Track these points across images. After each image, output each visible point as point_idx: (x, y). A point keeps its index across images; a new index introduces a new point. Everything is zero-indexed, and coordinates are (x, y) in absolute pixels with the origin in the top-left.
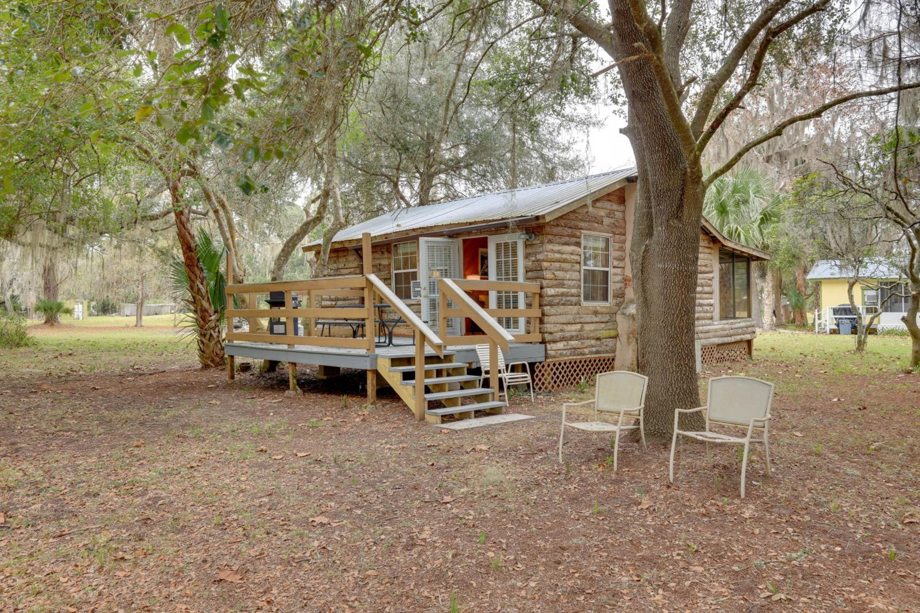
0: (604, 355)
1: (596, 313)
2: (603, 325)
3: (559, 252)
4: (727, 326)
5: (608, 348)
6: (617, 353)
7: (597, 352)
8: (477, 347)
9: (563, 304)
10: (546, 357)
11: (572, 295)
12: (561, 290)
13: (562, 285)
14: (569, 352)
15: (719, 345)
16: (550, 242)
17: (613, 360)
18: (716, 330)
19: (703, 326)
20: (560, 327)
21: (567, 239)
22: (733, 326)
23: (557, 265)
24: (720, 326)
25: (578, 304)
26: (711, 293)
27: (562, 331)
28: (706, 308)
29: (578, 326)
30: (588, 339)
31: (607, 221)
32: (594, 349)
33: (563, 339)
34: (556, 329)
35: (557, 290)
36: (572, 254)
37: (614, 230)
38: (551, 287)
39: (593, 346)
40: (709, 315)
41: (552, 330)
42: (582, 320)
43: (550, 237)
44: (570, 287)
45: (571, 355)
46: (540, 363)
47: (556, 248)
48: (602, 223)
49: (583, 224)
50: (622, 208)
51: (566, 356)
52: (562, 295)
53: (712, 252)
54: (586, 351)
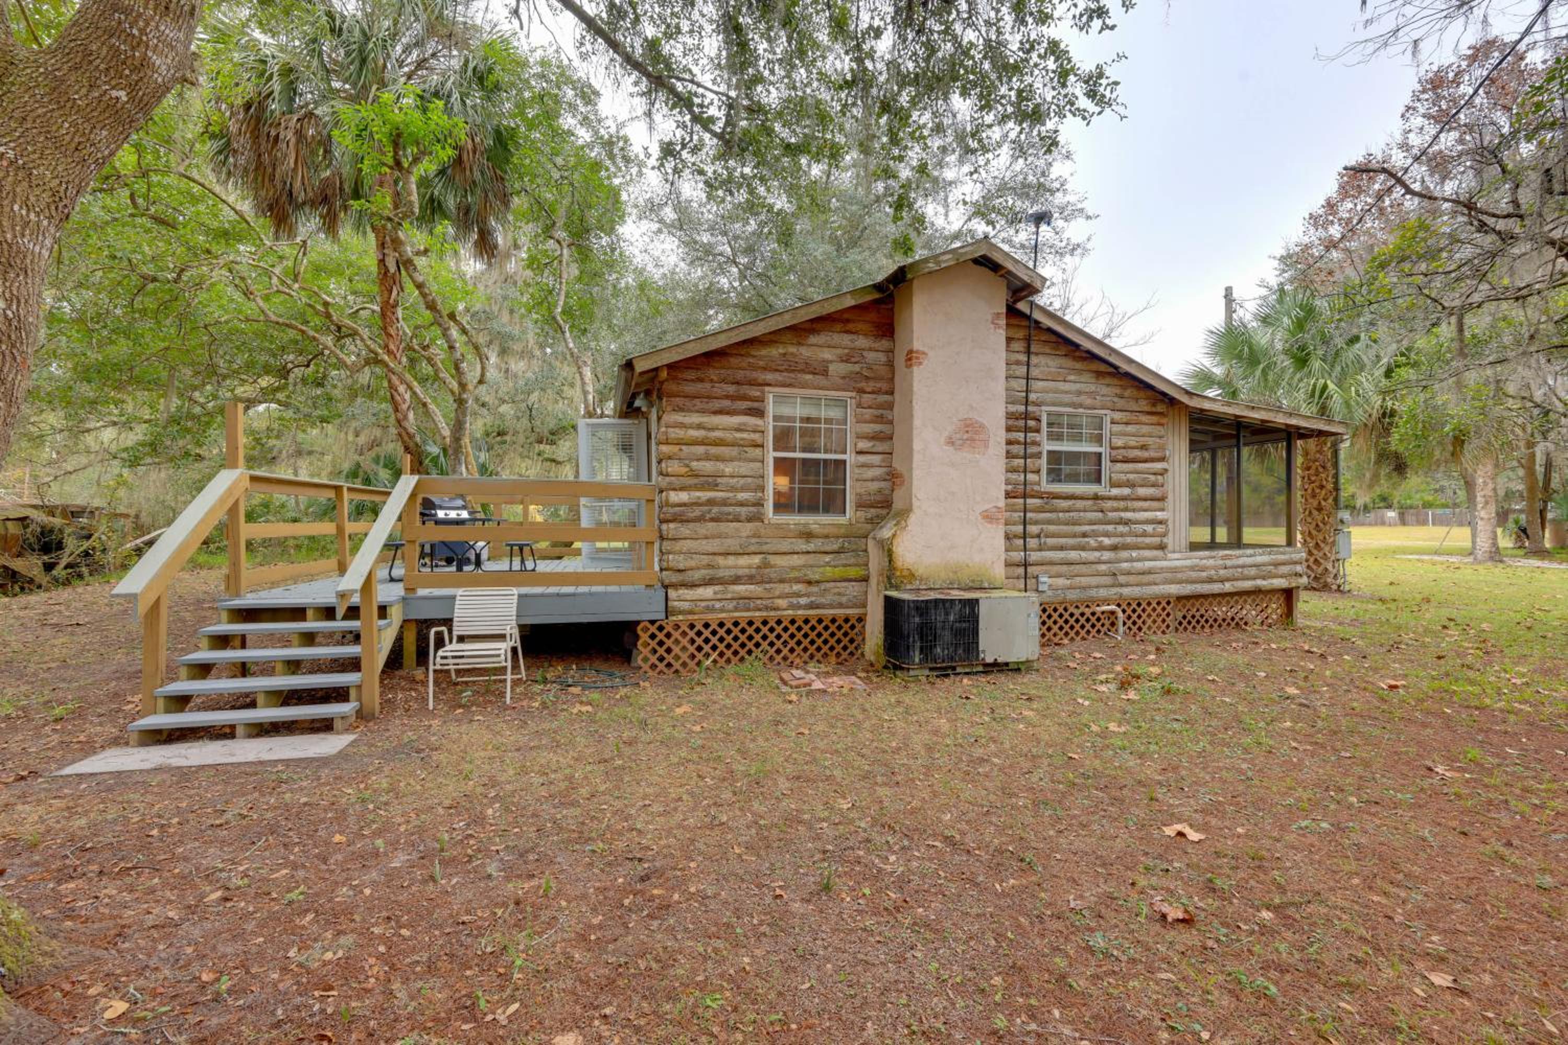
0: (832, 612)
1: (808, 535)
2: (827, 558)
3: (700, 427)
4: (1211, 562)
5: (844, 600)
6: (869, 608)
7: (811, 606)
8: (460, 592)
9: (713, 520)
10: (668, 612)
11: (741, 504)
12: (705, 495)
13: (714, 486)
14: (731, 605)
15: (1179, 598)
16: (680, 409)
17: (860, 619)
18: (1174, 570)
19: (1131, 560)
20: (706, 559)
21: (726, 403)
22: (1229, 563)
23: (700, 450)
24: (1188, 563)
25: (757, 518)
26: (1162, 499)
27: (709, 566)
28: (1139, 528)
29: (757, 560)
30: (782, 581)
31: (838, 369)
32: (803, 601)
33: (709, 582)
34: (692, 563)
35: (698, 494)
36: (738, 430)
37: (863, 385)
38: (682, 489)
39: (798, 595)
40: (1156, 540)
41: (681, 566)
42: (765, 548)
43: (679, 401)
44: (733, 489)
45: (736, 609)
46: (652, 622)
47: (695, 419)
48: (825, 373)
49: (769, 377)
50: (885, 344)
51: (722, 610)
52: (711, 502)
53: (1164, 421)
54: (782, 603)
